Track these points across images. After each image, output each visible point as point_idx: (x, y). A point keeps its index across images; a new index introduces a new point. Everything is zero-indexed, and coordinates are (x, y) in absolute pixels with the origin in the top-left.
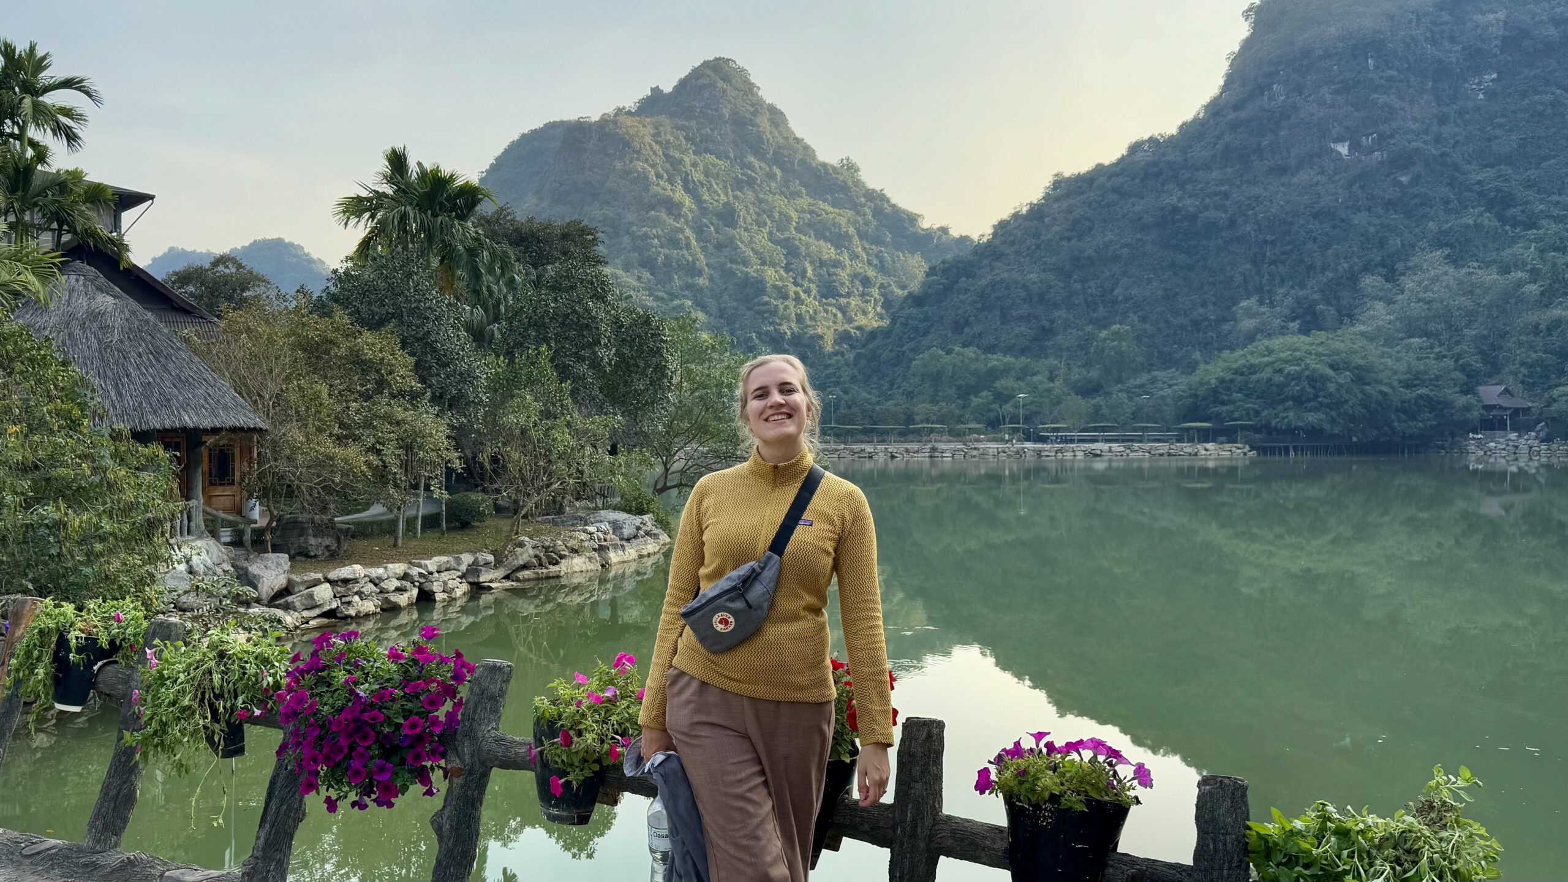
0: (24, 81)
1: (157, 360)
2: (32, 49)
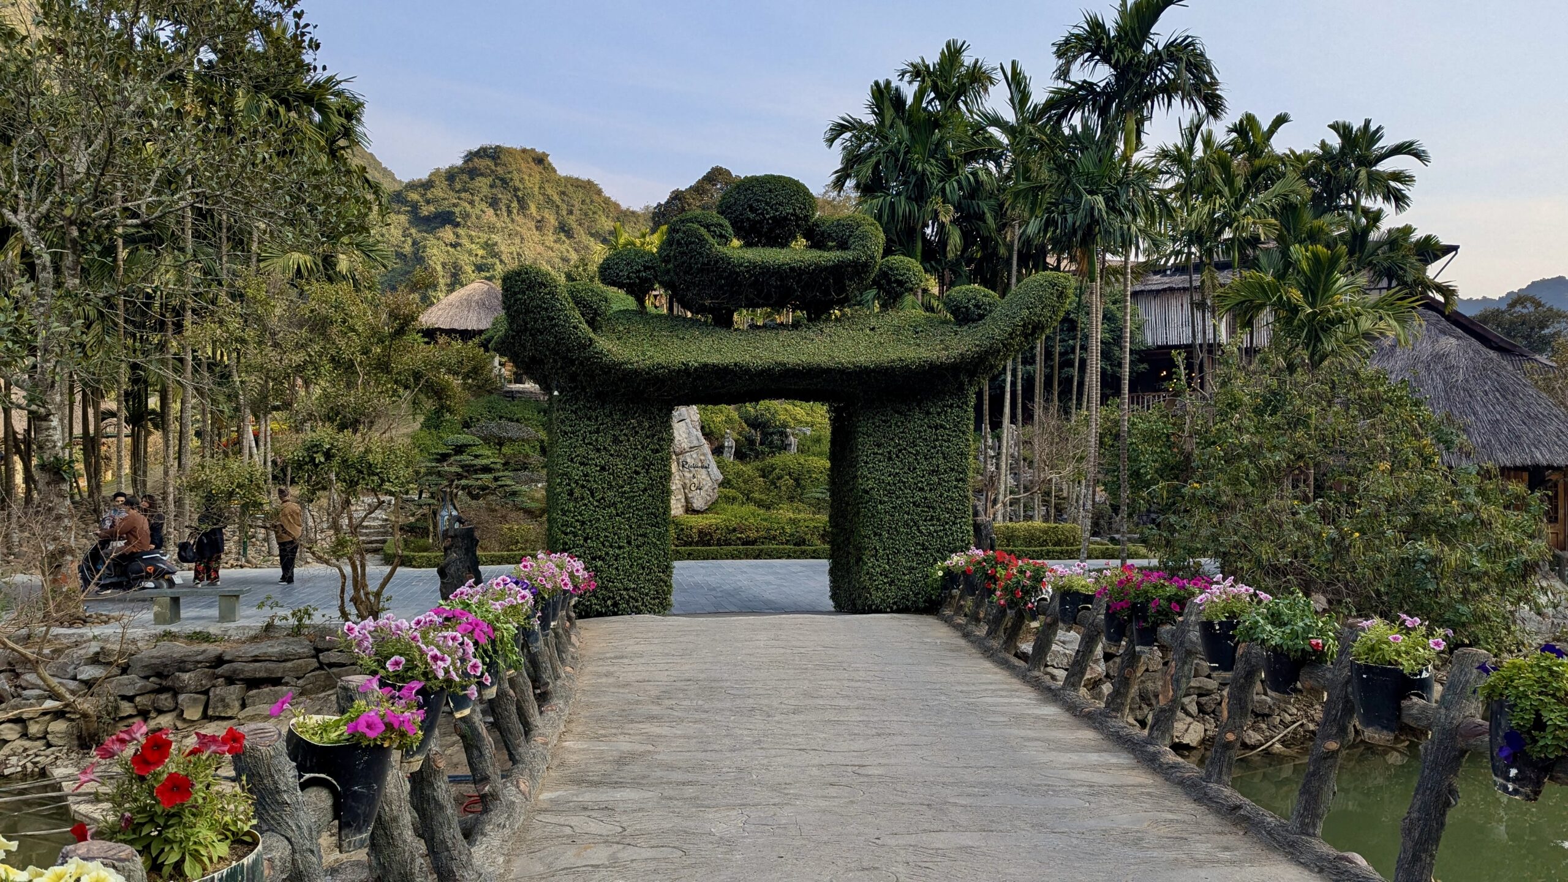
0: (1359, 156)
1: (1503, 396)
2: (1367, 123)
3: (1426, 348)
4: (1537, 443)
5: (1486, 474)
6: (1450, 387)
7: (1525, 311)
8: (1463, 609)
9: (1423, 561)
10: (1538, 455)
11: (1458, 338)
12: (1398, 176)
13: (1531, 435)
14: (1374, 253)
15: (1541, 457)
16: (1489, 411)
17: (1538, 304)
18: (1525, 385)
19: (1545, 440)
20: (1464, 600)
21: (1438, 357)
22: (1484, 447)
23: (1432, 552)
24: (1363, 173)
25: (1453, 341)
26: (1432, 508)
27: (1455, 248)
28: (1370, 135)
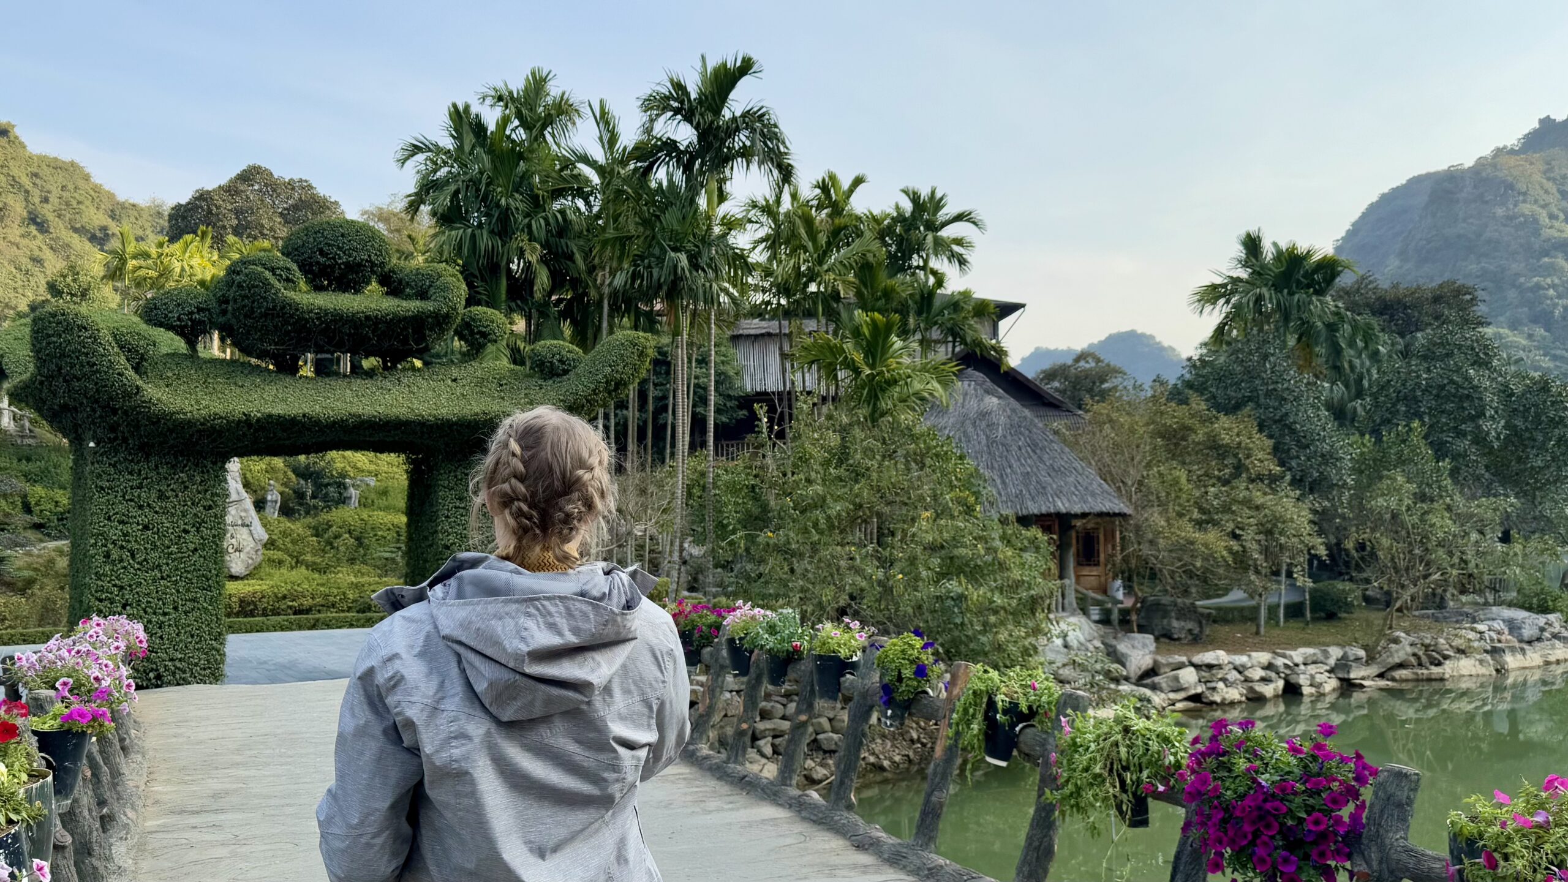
0: (927, 221)
1: (1034, 451)
2: (933, 193)
3: (973, 404)
4: (1058, 493)
5: (1004, 521)
6: (991, 442)
7: (1087, 366)
8: (983, 639)
9: (952, 598)
10: (1060, 504)
11: (999, 398)
12: (959, 242)
13: (1055, 486)
14: (941, 313)
15: (1062, 506)
16: (1022, 465)
17: (1098, 360)
18: (1052, 441)
19: (1065, 490)
20: (984, 632)
21: (983, 415)
22: (1017, 497)
23: (960, 590)
24: (930, 237)
25: (995, 400)
26: (962, 551)
27: (1023, 306)
28: (936, 204)
